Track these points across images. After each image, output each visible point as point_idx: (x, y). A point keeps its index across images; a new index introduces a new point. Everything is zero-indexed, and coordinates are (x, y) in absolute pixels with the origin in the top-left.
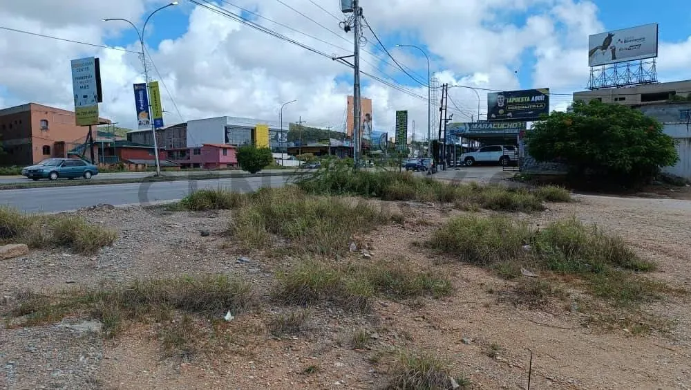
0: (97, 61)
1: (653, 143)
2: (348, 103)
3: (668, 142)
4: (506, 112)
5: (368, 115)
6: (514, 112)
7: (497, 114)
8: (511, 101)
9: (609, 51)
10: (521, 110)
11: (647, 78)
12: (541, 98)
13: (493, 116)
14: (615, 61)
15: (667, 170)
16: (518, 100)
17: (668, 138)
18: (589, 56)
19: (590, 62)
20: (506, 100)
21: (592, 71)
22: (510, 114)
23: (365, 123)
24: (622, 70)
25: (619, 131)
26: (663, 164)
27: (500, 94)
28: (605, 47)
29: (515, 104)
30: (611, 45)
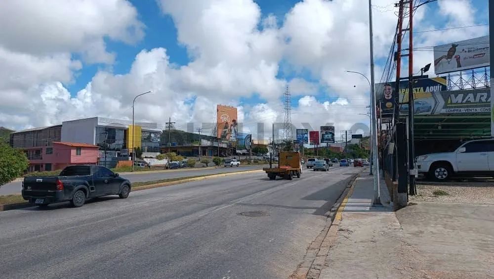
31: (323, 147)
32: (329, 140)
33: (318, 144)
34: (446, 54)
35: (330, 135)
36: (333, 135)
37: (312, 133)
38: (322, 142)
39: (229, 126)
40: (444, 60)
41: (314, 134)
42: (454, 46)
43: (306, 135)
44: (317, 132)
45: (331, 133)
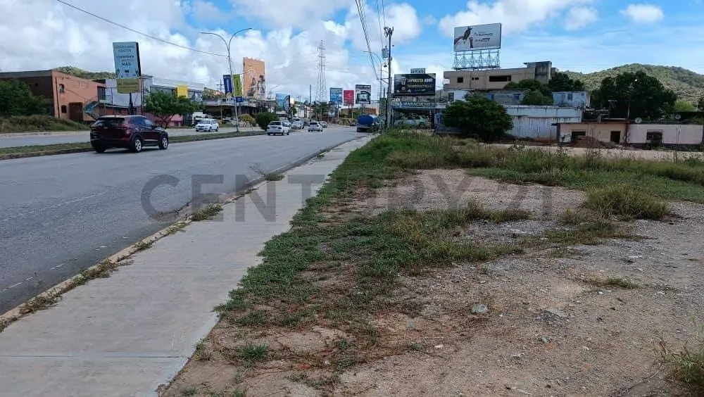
0: (137, 44)
1: (503, 119)
2: (244, 64)
3: (509, 118)
4: (407, 89)
5: (261, 77)
6: (413, 90)
7: (400, 89)
8: (410, 81)
9: (468, 40)
10: (418, 88)
11: (494, 64)
12: (430, 80)
13: (398, 91)
14: (472, 49)
15: (509, 132)
16: (415, 80)
17: (509, 116)
18: (455, 43)
19: (455, 48)
20: (407, 81)
21: (456, 55)
22: (409, 91)
23: (260, 84)
24: (476, 56)
25: (489, 113)
26: (507, 129)
27: (403, 75)
28: (465, 37)
29: (413, 83)
30: (470, 36)
31: (357, 108)
32: (365, 100)
33: (353, 104)
34: (463, 35)
35: (366, 95)
36: (369, 95)
37: (347, 93)
38: (356, 103)
39: (257, 82)
40: (461, 40)
41: (348, 93)
42: (469, 30)
43: (340, 95)
44: (353, 92)
45: (367, 93)
